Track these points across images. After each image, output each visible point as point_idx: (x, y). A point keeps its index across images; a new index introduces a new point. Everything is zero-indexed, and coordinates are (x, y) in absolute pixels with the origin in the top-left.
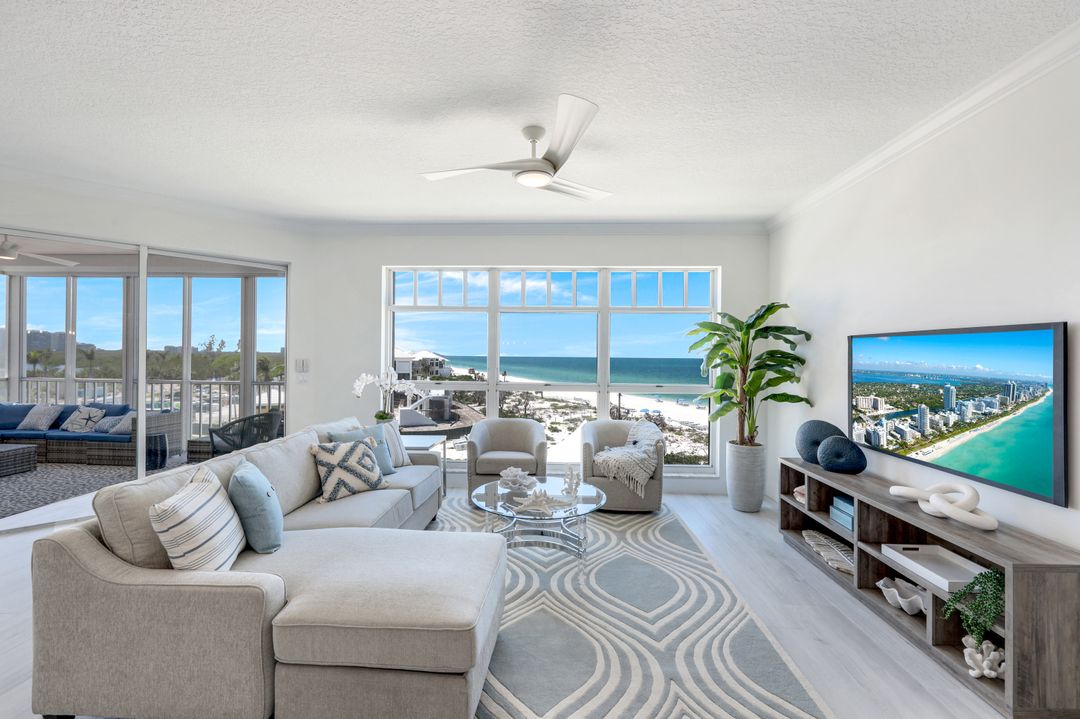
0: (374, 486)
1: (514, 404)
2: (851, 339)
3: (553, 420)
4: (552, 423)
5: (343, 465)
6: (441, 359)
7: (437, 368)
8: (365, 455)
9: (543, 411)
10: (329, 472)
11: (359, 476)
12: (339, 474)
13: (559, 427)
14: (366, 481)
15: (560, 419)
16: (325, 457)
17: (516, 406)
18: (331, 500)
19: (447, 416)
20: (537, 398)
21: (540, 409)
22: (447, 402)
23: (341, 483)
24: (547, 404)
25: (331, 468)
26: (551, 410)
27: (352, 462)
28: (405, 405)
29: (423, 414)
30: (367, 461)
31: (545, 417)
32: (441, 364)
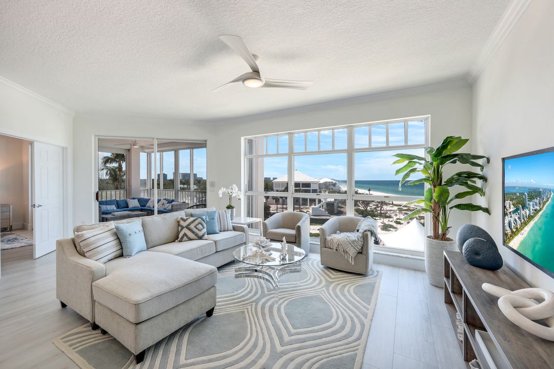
0: (200, 238)
1: (374, 207)
2: (504, 159)
3: (398, 217)
4: (397, 219)
5: (188, 227)
6: (334, 182)
7: (332, 187)
8: (200, 223)
9: (392, 212)
10: (182, 230)
11: (193, 232)
12: (185, 231)
13: (401, 222)
14: (196, 235)
15: (402, 217)
16: (182, 223)
17: (375, 208)
18: (180, 241)
19: (336, 212)
20: (390, 204)
21: (391, 210)
22: (335, 204)
23: (185, 235)
24: (395, 208)
25: (183, 228)
26: (398, 212)
27: (192, 226)
28: (315, 205)
29: (323, 210)
30: (200, 226)
31: (393, 215)
32: (334, 185)
